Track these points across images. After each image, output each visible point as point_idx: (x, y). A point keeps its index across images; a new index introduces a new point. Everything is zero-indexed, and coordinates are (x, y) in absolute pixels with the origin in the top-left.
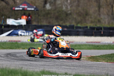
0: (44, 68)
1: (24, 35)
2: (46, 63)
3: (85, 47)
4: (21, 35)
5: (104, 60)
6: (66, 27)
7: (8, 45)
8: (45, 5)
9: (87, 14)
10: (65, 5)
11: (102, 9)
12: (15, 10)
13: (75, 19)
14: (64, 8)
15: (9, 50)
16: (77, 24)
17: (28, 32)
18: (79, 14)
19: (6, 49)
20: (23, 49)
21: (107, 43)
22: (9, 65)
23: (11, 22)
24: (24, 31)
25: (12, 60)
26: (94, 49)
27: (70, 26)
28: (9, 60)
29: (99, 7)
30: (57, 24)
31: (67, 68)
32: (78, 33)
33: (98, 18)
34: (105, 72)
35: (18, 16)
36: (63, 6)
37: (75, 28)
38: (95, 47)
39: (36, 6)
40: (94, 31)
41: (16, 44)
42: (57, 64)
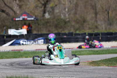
0: (49, 75)
1: (26, 44)
2: (50, 70)
3: (85, 52)
4: (23, 44)
5: (105, 64)
6: (65, 34)
7: (11, 55)
8: (44, 14)
9: (84, 21)
10: (63, 14)
11: (98, 16)
12: (15, 21)
13: (74, 26)
14: (62, 17)
15: (13, 59)
16: (76, 31)
17: (30, 41)
18: (77, 22)
19: (10, 58)
20: (25, 57)
21: (106, 48)
22: (15, 73)
23: (12, 32)
24: (26, 40)
25: (17, 69)
26: (94, 54)
27: (69, 33)
28: (15, 68)
29: (96, 14)
30: (56, 32)
31: (71, 74)
32: (77, 39)
33: (95, 24)
34: (107, 75)
35: (19, 26)
36: (62, 15)
37: (74, 35)
38: (95, 53)
39: (35, 16)
40: (92, 37)
41: (19, 53)
42: (60, 71)
